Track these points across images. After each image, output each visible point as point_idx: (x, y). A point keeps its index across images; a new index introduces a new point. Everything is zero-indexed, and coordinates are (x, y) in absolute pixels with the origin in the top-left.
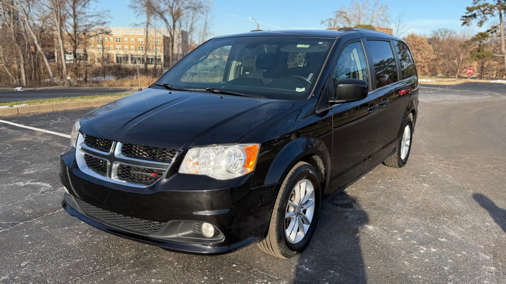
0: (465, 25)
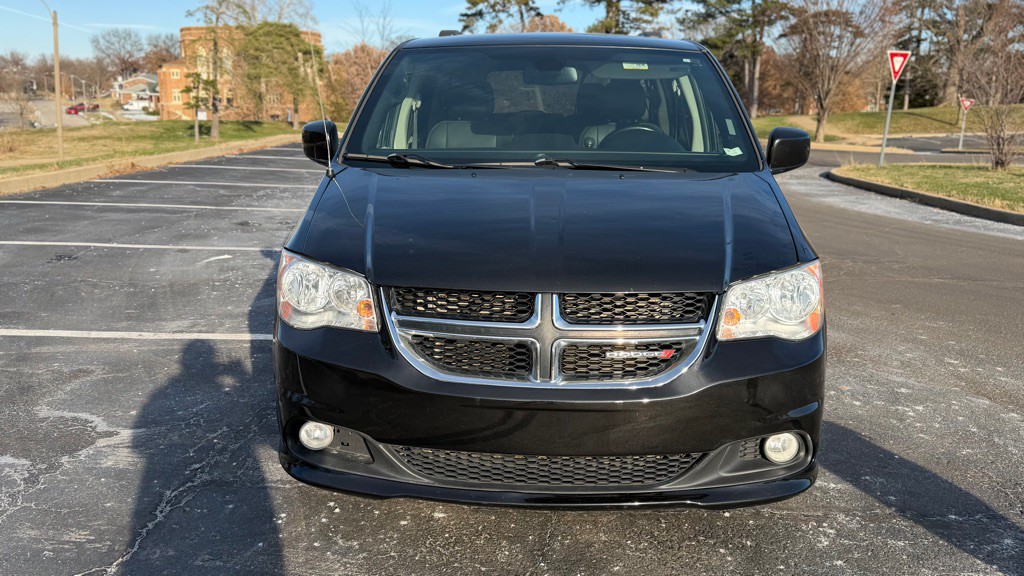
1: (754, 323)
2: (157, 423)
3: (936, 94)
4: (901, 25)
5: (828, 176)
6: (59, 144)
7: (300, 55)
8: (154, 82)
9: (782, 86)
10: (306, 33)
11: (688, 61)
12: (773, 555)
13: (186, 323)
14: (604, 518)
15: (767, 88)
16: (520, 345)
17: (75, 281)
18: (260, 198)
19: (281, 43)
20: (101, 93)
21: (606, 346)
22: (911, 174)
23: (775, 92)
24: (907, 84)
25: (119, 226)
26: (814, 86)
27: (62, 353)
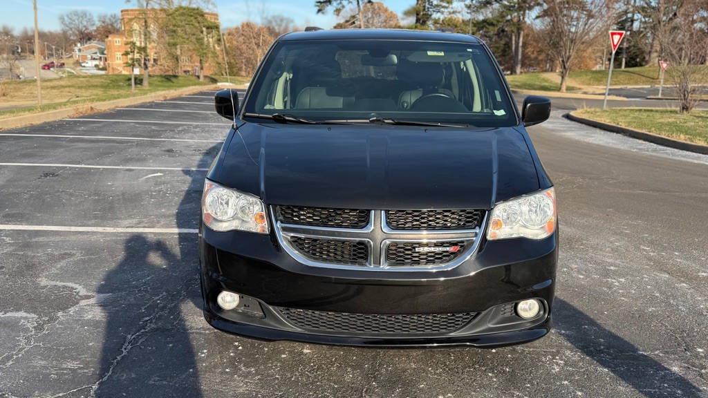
0: (320, 14)
1: (511, 228)
2: (120, 290)
3: (644, 58)
4: (620, 10)
5: (568, 117)
6: (38, 91)
7: (204, 29)
8: (103, 47)
9: (538, 52)
10: (208, 14)
11: (470, 50)
12: (523, 377)
13: (135, 221)
14: (414, 353)
15: (527, 53)
16: (361, 243)
17: (58, 191)
18: (180, 132)
19: (191, 21)
20: (66, 55)
21: (415, 244)
22: (624, 115)
23: (533, 56)
24: (624, 51)
25: (85, 153)
26: (559, 53)
27: (53, 242)
